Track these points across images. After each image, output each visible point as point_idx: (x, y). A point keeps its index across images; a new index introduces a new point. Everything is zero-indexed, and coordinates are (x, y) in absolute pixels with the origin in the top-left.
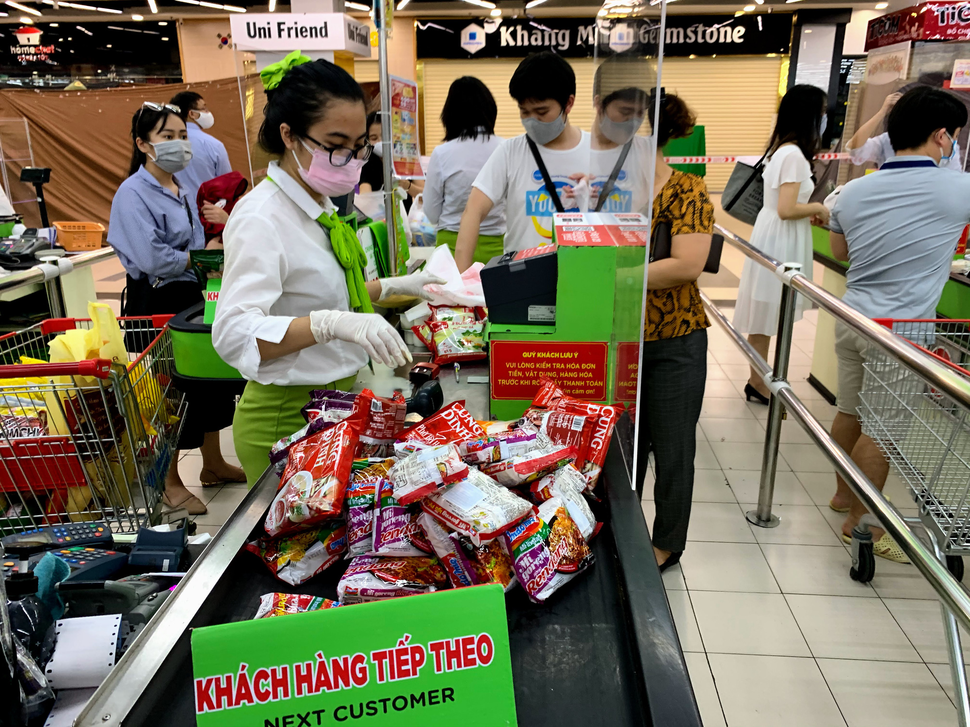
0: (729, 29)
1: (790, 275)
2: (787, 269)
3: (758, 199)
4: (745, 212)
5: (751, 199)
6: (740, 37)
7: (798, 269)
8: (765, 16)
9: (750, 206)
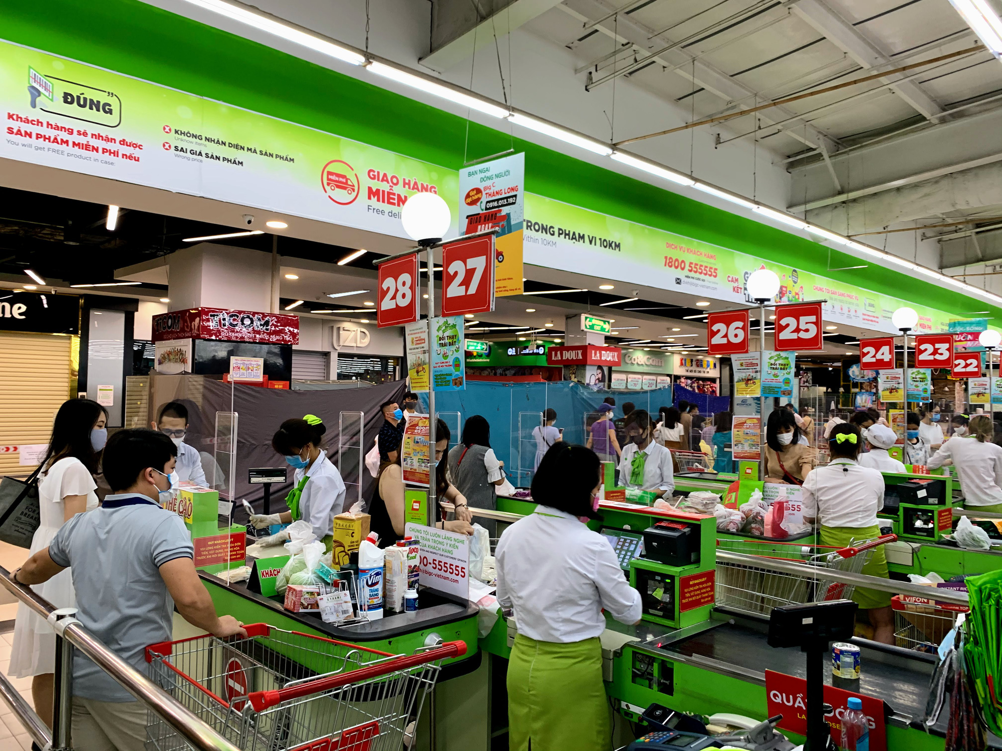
0: (7, 305)
1: (63, 623)
2: (60, 617)
3: (32, 518)
4: (16, 534)
5: (23, 518)
6: (20, 314)
7: (73, 616)
8: (49, 296)
9: (22, 526)
